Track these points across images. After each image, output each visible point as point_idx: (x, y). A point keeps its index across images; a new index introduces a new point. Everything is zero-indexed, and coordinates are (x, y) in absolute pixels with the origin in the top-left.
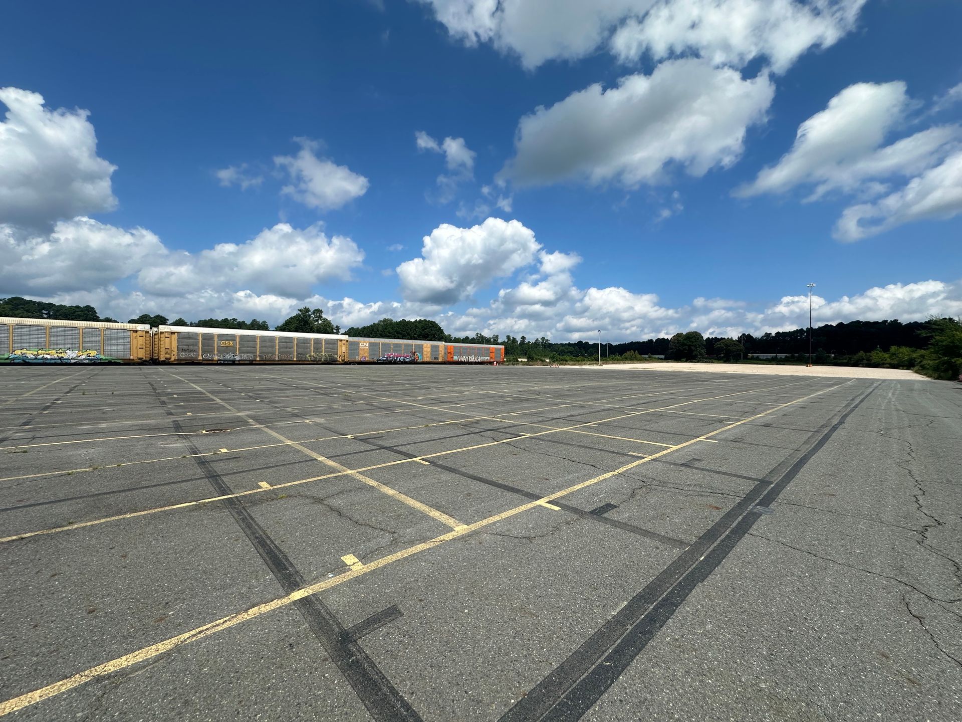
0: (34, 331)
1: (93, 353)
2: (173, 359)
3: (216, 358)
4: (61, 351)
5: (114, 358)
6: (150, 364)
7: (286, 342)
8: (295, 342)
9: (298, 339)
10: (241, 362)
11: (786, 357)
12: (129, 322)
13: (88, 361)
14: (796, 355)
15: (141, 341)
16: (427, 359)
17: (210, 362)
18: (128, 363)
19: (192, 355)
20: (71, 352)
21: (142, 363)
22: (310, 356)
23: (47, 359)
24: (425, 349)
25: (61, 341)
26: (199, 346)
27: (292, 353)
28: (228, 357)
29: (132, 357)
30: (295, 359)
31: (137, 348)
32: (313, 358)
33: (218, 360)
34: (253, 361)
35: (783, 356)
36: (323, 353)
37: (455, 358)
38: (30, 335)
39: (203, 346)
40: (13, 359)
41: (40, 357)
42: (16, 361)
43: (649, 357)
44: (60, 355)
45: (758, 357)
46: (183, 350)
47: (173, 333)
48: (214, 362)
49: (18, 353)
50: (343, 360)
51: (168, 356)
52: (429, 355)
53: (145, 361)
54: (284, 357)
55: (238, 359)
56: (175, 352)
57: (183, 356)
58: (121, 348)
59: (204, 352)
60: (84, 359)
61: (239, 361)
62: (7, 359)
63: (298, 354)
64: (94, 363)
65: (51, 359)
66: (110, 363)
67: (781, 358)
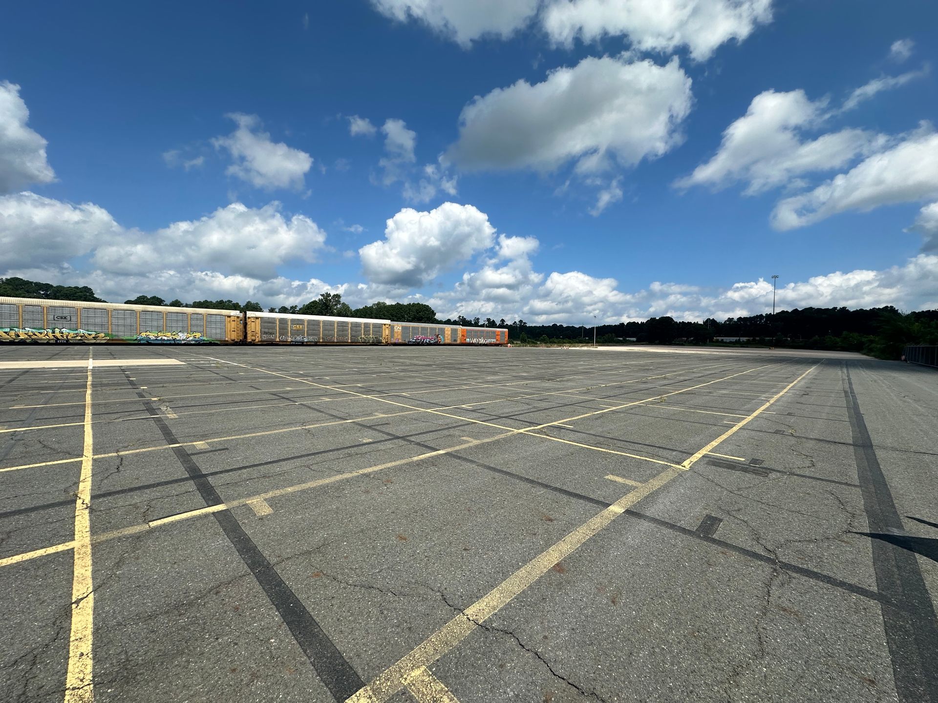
0: (155, 317)
1: (198, 335)
2: (257, 340)
3: (289, 339)
4: (174, 333)
5: (213, 339)
6: (240, 345)
7: (343, 326)
8: (350, 326)
9: (352, 323)
10: (308, 343)
11: (749, 340)
12: (125, 303)
13: (194, 342)
14: (758, 338)
15: (233, 324)
16: (448, 341)
17: (285, 343)
18: (225, 344)
19: (272, 337)
20: (182, 334)
21: (235, 344)
22: (361, 338)
23: (164, 340)
24: (446, 332)
25: (174, 324)
26: (276, 330)
27: (347, 336)
28: (299, 338)
29: (227, 339)
30: (350, 341)
31: (230, 330)
32: (363, 341)
33: (291, 342)
34: (317, 342)
35: (744, 339)
36: (371, 336)
37: (468, 340)
38: (152, 320)
39: (280, 329)
40: (140, 340)
41: (159, 338)
42: (142, 342)
43: (624, 339)
44: (174, 337)
45: (722, 340)
46: (266, 333)
47: (257, 318)
48: (288, 343)
49: (144, 335)
50: (386, 342)
51: (253, 338)
52: (449, 337)
53: (237, 342)
54: (341, 339)
55: (306, 341)
56: (259, 335)
57: (265, 337)
58: (218, 331)
59: (281, 334)
60: (192, 340)
61: (307, 342)
62: (136, 340)
63: (352, 336)
64: (199, 344)
65: (168, 340)
66: (210, 344)
67: (743, 341)
